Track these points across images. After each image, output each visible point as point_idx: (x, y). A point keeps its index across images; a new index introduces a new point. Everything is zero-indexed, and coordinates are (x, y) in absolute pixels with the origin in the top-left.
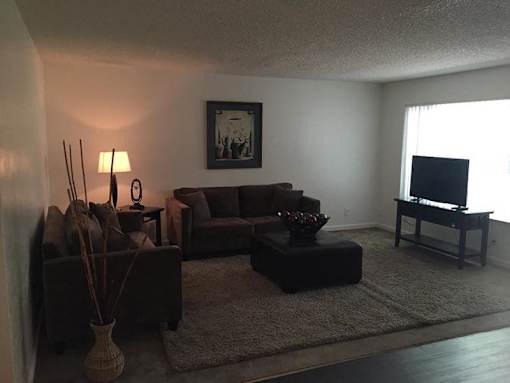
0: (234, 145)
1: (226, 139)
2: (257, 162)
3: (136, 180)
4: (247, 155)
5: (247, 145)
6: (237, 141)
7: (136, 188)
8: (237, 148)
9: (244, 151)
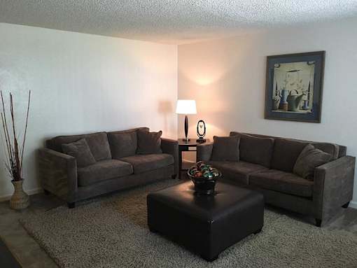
0: (290, 97)
1: (283, 91)
2: (314, 116)
3: (201, 121)
4: (304, 108)
5: (305, 98)
6: (294, 93)
7: (201, 127)
8: (294, 101)
9: (301, 104)
